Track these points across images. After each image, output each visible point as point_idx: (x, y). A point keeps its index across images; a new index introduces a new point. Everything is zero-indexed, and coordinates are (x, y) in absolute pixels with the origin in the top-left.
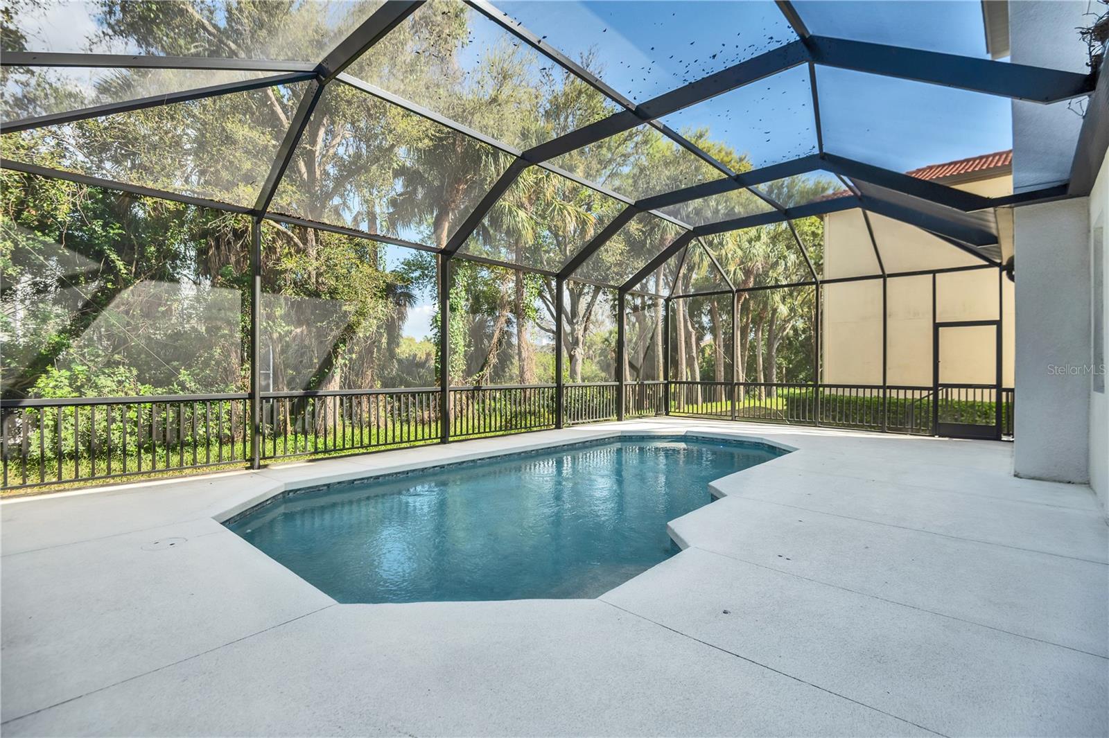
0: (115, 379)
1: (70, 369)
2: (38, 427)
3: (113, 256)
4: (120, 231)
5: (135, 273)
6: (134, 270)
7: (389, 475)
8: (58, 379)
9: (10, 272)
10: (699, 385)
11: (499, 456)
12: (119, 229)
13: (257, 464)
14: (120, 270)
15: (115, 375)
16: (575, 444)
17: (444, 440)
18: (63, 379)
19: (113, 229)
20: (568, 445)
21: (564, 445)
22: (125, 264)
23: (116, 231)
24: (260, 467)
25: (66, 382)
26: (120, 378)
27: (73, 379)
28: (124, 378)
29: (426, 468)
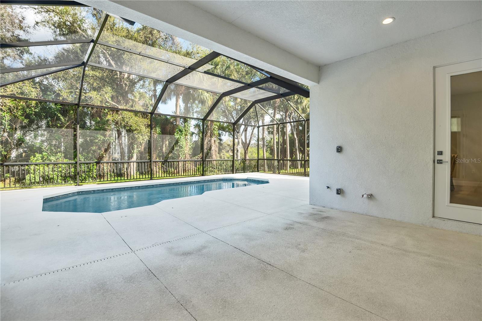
0: (56, 157)
1: (42, 154)
2: (29, 173)
3: (59, 115)
4: (61, 106)
5: (67, 121)
6: (67, 119)
7: (117, 188)
8: (38, 157)
9: (25, 121)
10: (266, 160)
11: (164, 184)
12: (60, 106)
13: (78, 184)
14: (62, 119)
15: (56, 156)
16: (200, 181)
17: (151, 179)
18: (39, 157)
19: (58, 106)
20: (196, 181)
21: (195, 181)
22: (63, 117)
23: (59, 106)
24: (79, 185)
25: (40, 158)
26: (58, 157)
27: (43, 158)
28: (59, 157)
29: (132, 187)
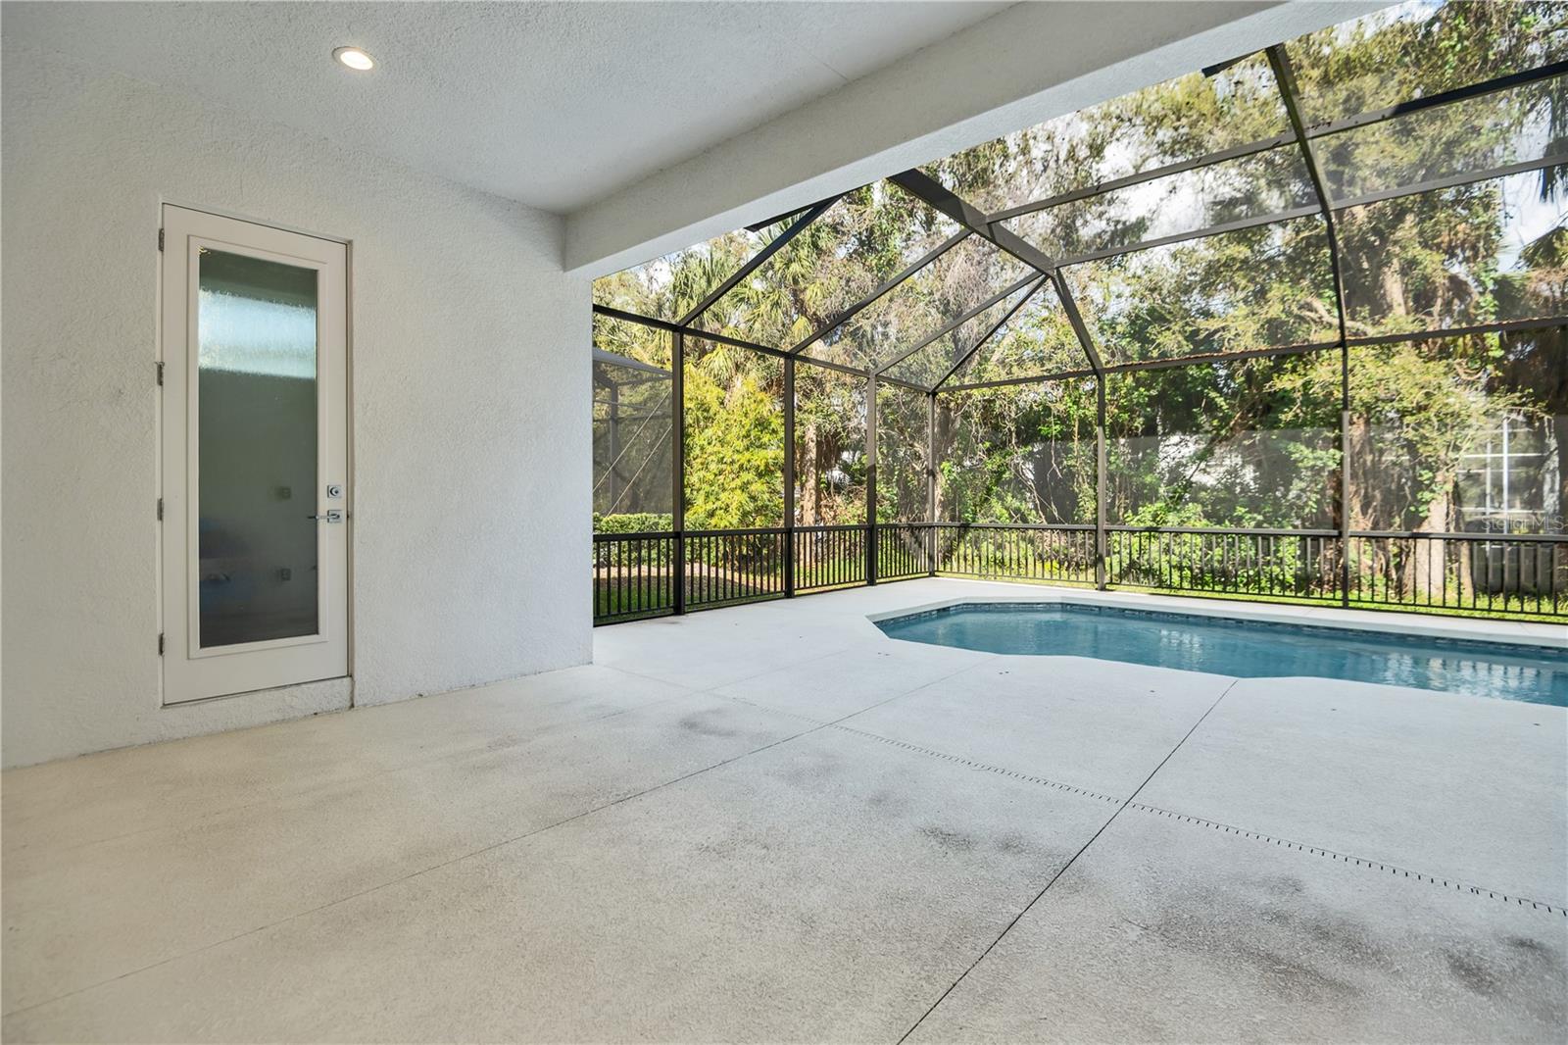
11: (1351, 630)
29: (1214, 618)
